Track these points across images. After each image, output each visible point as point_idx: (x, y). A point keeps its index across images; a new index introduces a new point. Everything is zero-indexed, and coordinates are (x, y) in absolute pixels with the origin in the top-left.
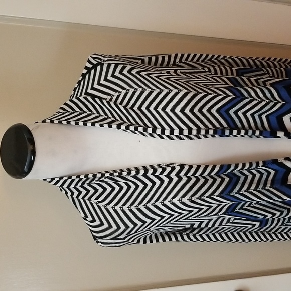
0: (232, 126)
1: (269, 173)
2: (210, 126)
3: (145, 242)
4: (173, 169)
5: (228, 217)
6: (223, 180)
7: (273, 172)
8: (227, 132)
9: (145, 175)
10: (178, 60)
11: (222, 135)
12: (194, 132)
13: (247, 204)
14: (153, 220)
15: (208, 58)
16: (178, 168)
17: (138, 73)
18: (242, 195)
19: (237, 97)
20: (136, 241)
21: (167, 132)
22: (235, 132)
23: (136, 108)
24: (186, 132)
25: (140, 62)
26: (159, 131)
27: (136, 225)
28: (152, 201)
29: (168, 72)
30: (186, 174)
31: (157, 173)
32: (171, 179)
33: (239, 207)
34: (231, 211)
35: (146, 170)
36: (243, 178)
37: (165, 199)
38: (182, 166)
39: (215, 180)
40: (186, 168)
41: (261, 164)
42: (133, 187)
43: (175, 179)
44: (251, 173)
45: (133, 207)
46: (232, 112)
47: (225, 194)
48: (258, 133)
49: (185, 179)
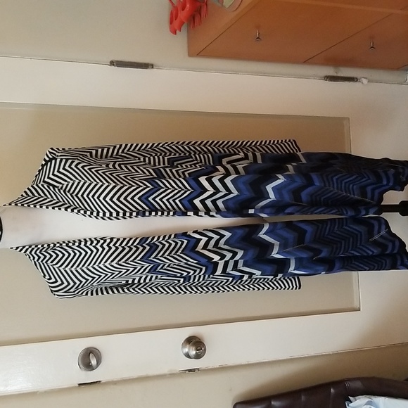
0: (153, 210)
1: (183, 242)
2: (134, 209)
3: (92, 294)
4: (105, 241)
5: (150, 275)
6: (145, 248)
7: (186, 242)
8: (147, 214)
9: (85, 245)
10: (120, 151)
11: (144, 215)
12: (121, 214)
13: (166, 266)
14: (94, 278)
15: (149, 147)
16: (108, 241)
18: (158, 259)
19: (155, 187)
20: (84, 294)
22: (153, 213)
23: (79, 195)
24: (115, 215)
25: (88, 154)
27: (81, 282)
28: (91, 265)
30: (114, 245)
31: (94, 244)
32: (104, 249)
33: (160, 267)
34: (153, 270)
35: (86, 242)
36: (161, 246)
37: (100, 263)
38: (112, 239)
39: (138, 249)
41: (173, 236)
42: (78, 254)
43: (107, 248)
44: (168, 242)
45: (78, 269)
46: (150, 199)
47: (146, 258)
48: (171, 213)
49: (114, 248)
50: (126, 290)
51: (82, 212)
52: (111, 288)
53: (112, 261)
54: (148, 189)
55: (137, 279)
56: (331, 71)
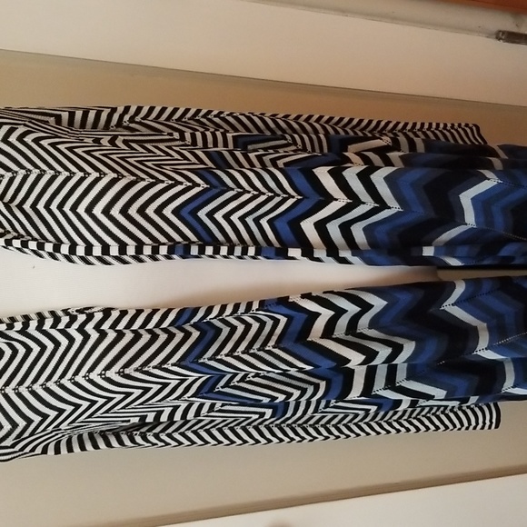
0: (208, 241)
1: (276, 322)
2: (163, 239)
3: (57, 451)
4: (90, 317)
6: (188, 335)
7: (283, 320)
8: (194, 250)
9: (39, 328)
11: (186, 254)
12: (131, 250)
13: (238, 378)
14: (61, 411)
16: (98, 316)
17: (36, 141)
18: (221, 361)
19: (213, 186)
20: (39, 450)
21: (81, 250)
22: (209, 250)
23: (27, 206)
24: (114, 250)
26: (65, 249)
27: (29, 421)
28: (56, 377)
29: (97, 141)
30: (113, 327)
31: (61, 326)
32: (86, 337)
33: (222, 383)
34: (206, 390)
35: (41, 318)
36: (226, 330)
37: (76, 373)
38: (107, 312)
39: (171, 336)
40: (115, 314)
41: (255, 306)
42: (22, 351)
43: (94, 336)
44: (243, 321)
45: (23, 390)
46: (202, 214)
47: (191, 360)
48: (252, 251)
49: (112, 335)
50: (138, 439)
51: (33, 245)
52: (104, 435)
53: (108, 367)
54: (197, 190)
55: (167, 411)
56: (506, 23)
